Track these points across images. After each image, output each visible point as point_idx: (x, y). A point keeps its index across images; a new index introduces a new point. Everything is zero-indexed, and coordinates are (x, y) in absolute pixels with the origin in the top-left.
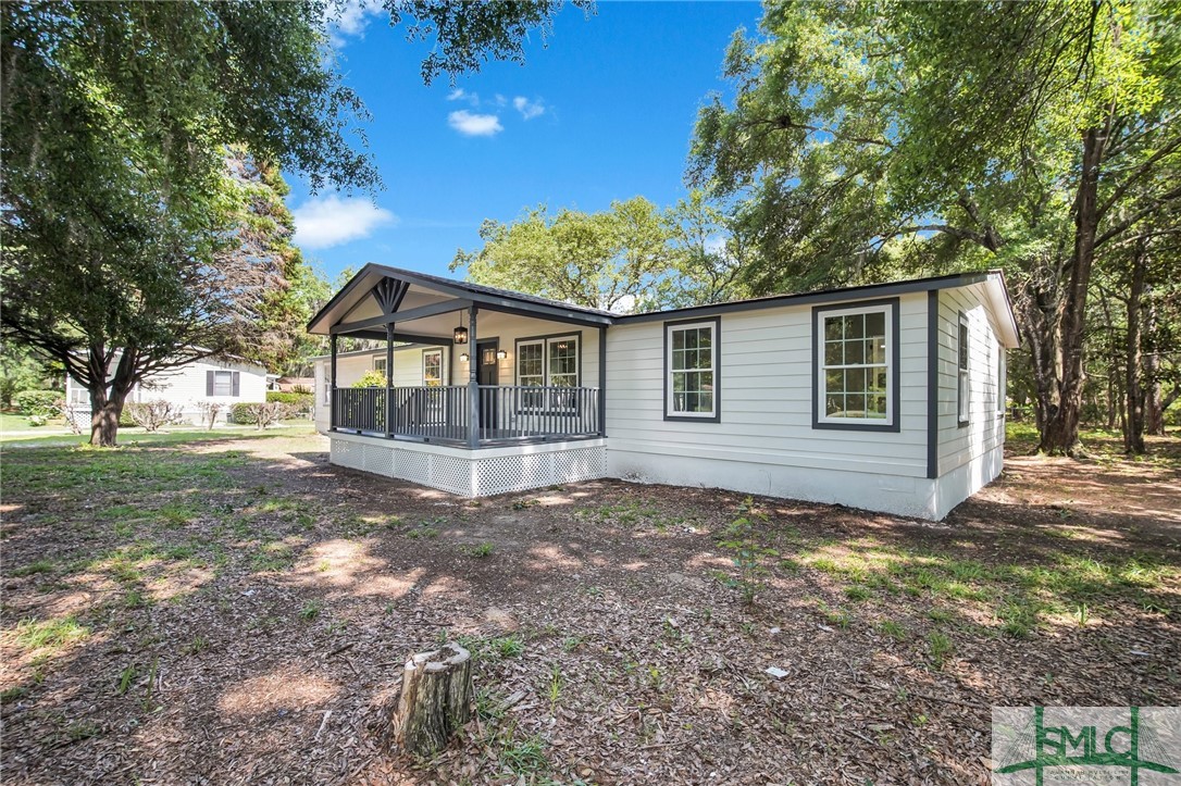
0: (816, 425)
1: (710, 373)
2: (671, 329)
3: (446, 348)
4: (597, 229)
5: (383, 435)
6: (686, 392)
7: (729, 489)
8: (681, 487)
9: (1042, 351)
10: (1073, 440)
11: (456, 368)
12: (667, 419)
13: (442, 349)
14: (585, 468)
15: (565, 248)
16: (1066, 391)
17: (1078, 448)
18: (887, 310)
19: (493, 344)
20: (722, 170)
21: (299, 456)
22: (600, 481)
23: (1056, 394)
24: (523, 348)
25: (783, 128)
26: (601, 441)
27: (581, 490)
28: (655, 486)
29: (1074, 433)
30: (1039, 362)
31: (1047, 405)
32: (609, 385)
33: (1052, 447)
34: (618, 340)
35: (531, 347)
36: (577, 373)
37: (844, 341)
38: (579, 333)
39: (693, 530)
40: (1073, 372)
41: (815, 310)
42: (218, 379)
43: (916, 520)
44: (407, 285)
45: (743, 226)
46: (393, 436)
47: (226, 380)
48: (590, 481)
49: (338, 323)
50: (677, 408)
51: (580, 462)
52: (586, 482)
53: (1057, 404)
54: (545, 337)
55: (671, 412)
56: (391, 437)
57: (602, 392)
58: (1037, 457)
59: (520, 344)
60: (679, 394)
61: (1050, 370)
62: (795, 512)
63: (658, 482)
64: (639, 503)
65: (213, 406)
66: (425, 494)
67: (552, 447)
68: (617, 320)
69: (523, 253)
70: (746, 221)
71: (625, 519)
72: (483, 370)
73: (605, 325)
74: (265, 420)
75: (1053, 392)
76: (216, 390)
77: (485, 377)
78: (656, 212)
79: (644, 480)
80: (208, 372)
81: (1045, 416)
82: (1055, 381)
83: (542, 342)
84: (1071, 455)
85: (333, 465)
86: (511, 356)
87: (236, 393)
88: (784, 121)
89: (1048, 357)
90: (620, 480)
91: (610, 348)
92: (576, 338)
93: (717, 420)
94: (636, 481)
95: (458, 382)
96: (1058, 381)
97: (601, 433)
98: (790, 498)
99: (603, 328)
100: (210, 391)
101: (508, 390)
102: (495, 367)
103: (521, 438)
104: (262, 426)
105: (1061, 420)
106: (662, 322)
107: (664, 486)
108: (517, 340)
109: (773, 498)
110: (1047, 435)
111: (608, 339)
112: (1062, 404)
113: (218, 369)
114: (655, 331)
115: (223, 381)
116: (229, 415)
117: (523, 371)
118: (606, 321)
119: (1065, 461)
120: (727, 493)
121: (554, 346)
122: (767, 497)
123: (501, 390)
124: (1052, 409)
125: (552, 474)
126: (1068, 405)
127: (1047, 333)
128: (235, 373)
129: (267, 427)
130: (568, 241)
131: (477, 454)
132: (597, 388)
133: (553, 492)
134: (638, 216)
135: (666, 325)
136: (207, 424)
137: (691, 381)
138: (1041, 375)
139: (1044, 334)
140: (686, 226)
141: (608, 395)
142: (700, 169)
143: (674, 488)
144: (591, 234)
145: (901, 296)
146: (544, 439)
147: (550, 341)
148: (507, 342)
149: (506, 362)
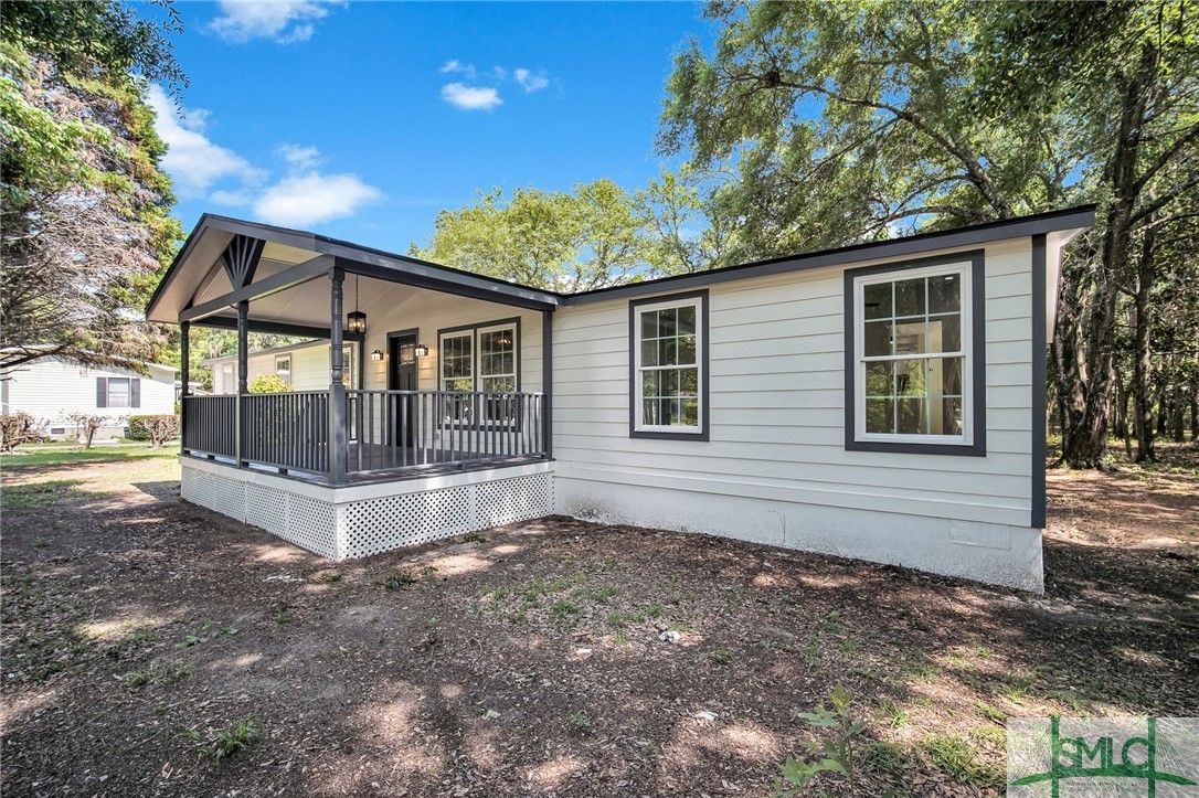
0: (851, 445)
1: (695, 370)
2: (639, 310)
3: (356, 344)
4: (557, 210)
5: (234, 462)
6: (660, 397)
7: (722, 535)
8: (654, 532)
9: (1064, 348)
10: (1101, 450)
11: (369, 370)
12: (634, 435)
13: (351, 346)
14: (523, 502)
15: (517, 229)
16: (1092, 395)
17: (1108, 460)
18: (965, 270)
19: (411, 338)
20: (700, 135)
21: (144, 487)
22: (544, 520)
23: (1080, 398)
24: (448, 343)
25: (771, 86)
26: (546, 466)
27: (511, 541)
28: (619, 529)
29: (1102, 444)
30: (1060, 361)
31: (1069, 410)
32: (556, 390)
33: (1077, 458)
34: (570, 327)
35: (457, 341)
36: (515, 374)
37: (894, 318)
38: (517, 320)
39: (676, 636)
40: (1101, 372)
41: (850, 275)
42: (112, 387)
43: (1016, 592)
44: (262, 243)
45: (722, 209)
46: (247, 464)
47: (124, 387)
48: (529, 522)
49: (190, 305)
50: (648, 420)
51: (516, 495)
52: (523, 524)
53: (1082, 408)
54: (475, 327)
55: (640, 426)
56: (245, 465)
57: (547, 399)
58: (1060, 470)
59: (444, 336)
60: (651, 400)
61: (1073, 370)
62: (829, 583)
63: (623, 523)
64: (592, 569)
65: (91, 420)
66: (271, 554)
67: (471, 477)
68: (565, 299)
69: (468, 235)
70: (726, 204)
71: (562, 610)
72: (401, 372)
73: (550, 307)
74: (161, 436)
75: (1076, 396)
76: (111, 398)
77: (404, 380)
78: (624, 195)
79: (603, 520)
80: (98, 379)
81: (1068, 422)
82: (1079, 382)
83: (470, 333)
84: (1099, 468)
85: (184, 501)
86: (433, 352)
87: (135, 403)
88: (773, 79)
89: (1069, 356)
90: (571, 519)
91: (557, 338)
92: (512, 326)
93: (704, 437)
94: (592, 521)
95: (370, 387)
96: (1082, 384)
97: (547, 454)
98: (811, 550)
99: (548, 311)
100: (102, 401)
101: (430, 396)
102: (414, 367)
103: (421, 466)
104: (157, 443)
105: (1087, 427)
106: (627, 301)
107: (630, 529)
108: (440, 332)
109: (787, 551)
110: (1070, 445)
111: (556, 326)
112: (1088, 410)
113: (112, 375)
114: (617, 314)
115: (118, 392)
116: (126, 430)
117: (448, 372)
118: (550, 300)
119: (1093, 475)
120: (720, 542)
121: (486, 337)
122: (779, 550)
123: (421, 396)
124: (1076, 416)
125: (473, 516)
126: (1096, 410)
127: (1070, 328)
128: (134, 380)
129: (165, 444)
130: (520, 221)
131: (344, 494)
132: (541, 393)
133: (471, 544)
134: (605, 197)
135: (633, 304)
136: (83, 440)
137: (667, 382)
138: (1063, 376)
139: (1066, 329)
140: (658, 210)
141: (556, 402)
142: (674, 134)
143: (645, 532)
144: (549, 214)
145: (987, 247)
146: (459, 467)
147: (481, 331)
148: (428, 336)
149: (427, 362)
